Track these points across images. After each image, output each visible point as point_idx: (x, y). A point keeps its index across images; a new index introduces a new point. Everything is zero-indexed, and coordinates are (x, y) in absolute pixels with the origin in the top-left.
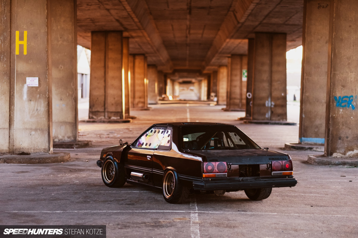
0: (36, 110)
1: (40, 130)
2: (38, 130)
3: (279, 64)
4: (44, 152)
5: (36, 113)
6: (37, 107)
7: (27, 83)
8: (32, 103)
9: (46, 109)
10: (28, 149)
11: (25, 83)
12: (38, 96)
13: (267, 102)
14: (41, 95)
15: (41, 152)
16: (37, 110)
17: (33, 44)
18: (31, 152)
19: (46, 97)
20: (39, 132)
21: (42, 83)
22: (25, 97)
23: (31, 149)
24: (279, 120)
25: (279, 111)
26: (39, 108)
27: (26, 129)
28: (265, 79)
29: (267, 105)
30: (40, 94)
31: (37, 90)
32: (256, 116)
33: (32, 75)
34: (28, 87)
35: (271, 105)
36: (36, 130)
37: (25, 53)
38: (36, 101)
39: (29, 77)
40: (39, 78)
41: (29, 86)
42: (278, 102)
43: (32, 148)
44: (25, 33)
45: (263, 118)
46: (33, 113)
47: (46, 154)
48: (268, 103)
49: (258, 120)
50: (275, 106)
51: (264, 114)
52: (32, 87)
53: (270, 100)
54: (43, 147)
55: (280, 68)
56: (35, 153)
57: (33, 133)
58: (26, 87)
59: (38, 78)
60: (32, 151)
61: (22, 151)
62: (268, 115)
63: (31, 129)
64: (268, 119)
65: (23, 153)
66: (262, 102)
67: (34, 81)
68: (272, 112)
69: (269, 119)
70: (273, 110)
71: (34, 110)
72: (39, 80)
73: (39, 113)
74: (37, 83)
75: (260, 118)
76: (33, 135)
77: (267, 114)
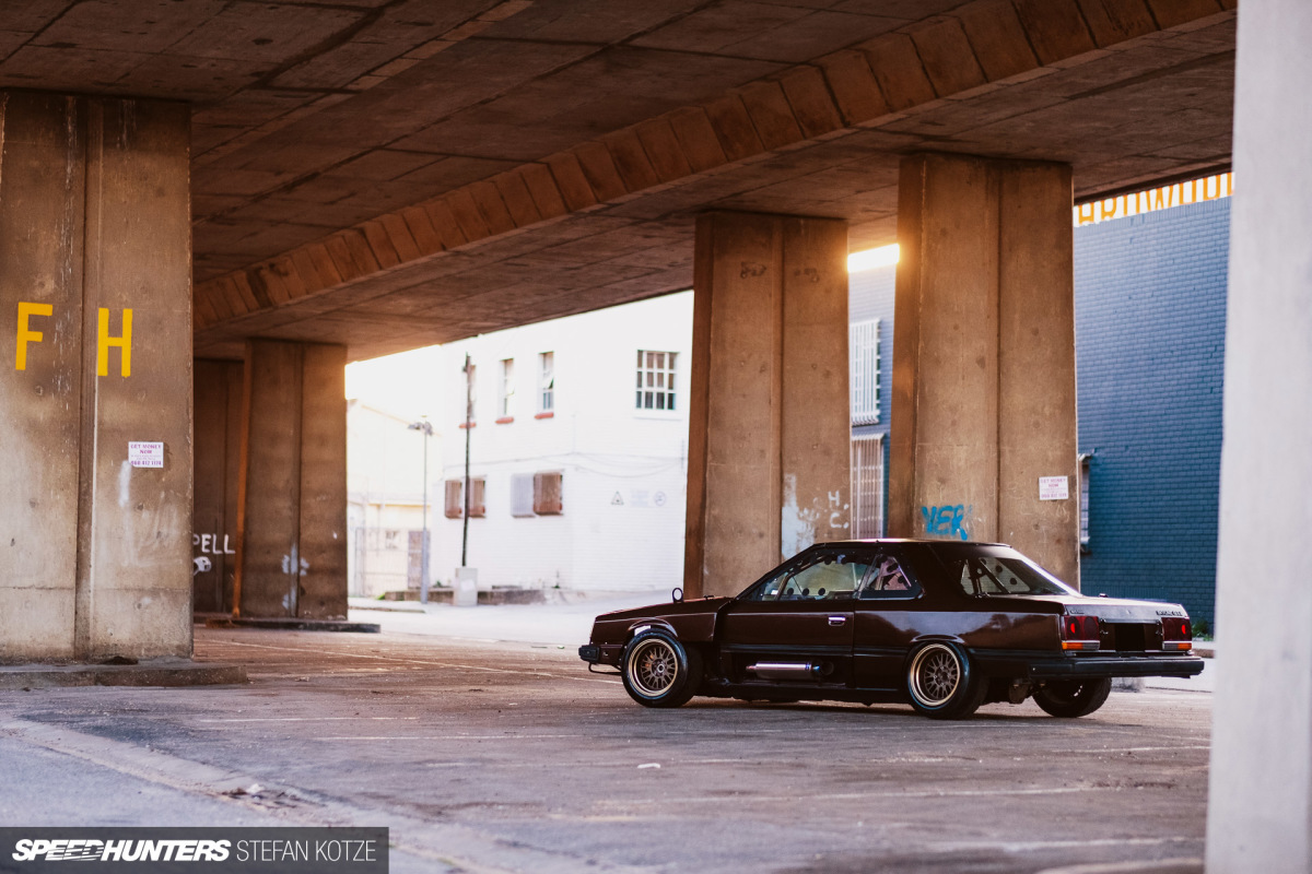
0: (155, 534)
1: (166, 592)
2: (161, 594)
3: (323, 440)
4: (177, 655)
5: (156, 545)
6: (159, 526)
7: (131, 459)
8: (145, 514)
9: (186, 532)
10: (132, 647)
11: (127, 458)
12: (163, 495)
13: (287, 558)
14: (172, 491)
15: (170, 656)
16: (159, 533)
17: (149, 348)
18: (140, 655)
19: (186, 498)
20: (164, 598)
21: (174, 458)
22: (124, 496)
23: (139, 646)
24: (323, 616)
25: (324, 587)
26: (164, 531)
27: (127, 590)
28: (281, 485)
29: (286, 570)
30: (167, 491)
31: (159, 479)
32: (251, 605)
33: (144, 434)
34: (133, 468)
35: (300, 568)
36: (154, 592)
37: (126, 371)
38: (156, 510)
39: (136, 440)
40: (165, 445)
41: (137, 466)
42: (321, 561)
43: (142, 644)
44: (128, 315)
45: (273, 609)
46: (148, 543)
47: (183, 660)
48: (289, 564)
49: (259, 616)
50: (310, 571)
51: (278, 598)
52: (146, 470)
53: (294, 552)
54: (176, 643)
55: (328, 454)
56: (151, 659)
57: (147, 600)
58: (126, 468)
59: (162, 444)
60: (143, 652)
61: (113, 653)
62: (288, 601)
63: (141, 590)
64: (287, 613)
65: (118, 660)
66: (270, 559)
67: (150, 452)
68: (301, 592)
69: (293, 613)
70: (304, 584)
71: (149, 536)
72: (165, 450)
73: (166, 544)
74: (161, 459)
75: (266, 610)
76: (147, 607)
77: (286, 598)
